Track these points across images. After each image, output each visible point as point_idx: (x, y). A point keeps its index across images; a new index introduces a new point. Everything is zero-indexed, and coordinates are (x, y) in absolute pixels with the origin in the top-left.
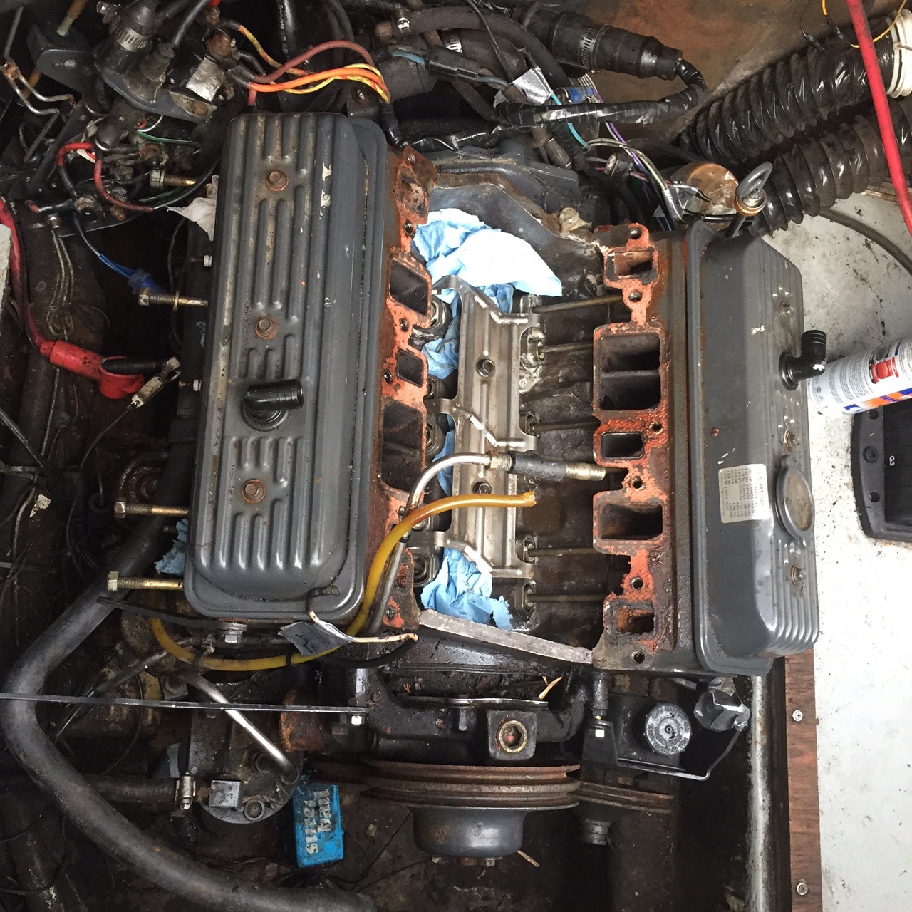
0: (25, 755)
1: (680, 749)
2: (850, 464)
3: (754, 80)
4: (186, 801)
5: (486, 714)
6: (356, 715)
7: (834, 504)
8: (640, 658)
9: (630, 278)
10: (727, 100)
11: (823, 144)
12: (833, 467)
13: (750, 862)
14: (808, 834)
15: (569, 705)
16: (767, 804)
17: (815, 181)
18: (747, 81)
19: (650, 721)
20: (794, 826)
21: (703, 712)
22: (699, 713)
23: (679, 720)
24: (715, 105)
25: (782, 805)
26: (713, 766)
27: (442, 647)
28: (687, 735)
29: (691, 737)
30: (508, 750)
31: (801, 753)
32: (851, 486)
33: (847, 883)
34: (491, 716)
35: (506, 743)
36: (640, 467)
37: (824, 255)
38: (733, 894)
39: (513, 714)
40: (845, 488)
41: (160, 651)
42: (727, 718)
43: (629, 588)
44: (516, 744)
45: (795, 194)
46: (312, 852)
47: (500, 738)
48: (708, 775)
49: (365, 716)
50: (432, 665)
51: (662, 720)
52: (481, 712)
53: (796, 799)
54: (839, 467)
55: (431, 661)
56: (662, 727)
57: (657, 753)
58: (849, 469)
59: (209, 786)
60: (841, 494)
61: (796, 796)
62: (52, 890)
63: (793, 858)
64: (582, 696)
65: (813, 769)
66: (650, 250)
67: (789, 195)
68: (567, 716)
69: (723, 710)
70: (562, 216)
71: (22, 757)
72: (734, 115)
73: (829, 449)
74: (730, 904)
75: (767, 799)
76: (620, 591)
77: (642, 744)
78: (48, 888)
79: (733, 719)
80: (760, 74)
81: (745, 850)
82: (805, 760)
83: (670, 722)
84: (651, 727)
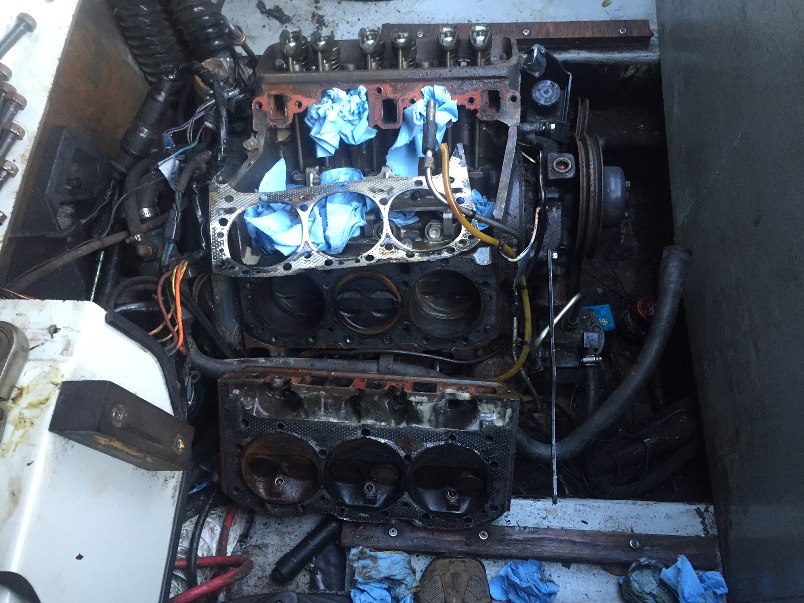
0: (578, 448)
1: (557, 86)
2: (374, 2)
3: (135, 52)
4: (598, 359)
5: (550, 180)
6: (552, 256)
7: (399, 11)
8: (514, 99)
9: (287, 107)
10: (147, 70)
11: (178, 9)
12: (376, 12)
13: (608, 61)
14: (593, 27)
15: (538, 144)
16: (576, 51)
17: (201, 14)
18: (135, 57)
19: (542, 102)
20: (588, 34)
21: (537, 72)
22: (537, 74)
23: (540, 87)
24: (150, 79)
25: (577, 42)
26: (565, 70)
27: (511, 212)
28: (549, 82)
29: (550, 80)
30: (570, 167)
31: (548, 30)
32: (387, 2)
33: (617, 8)
34: (551, 177)
35: (565, 168)
36: (403, 100)
37: (244, 15)
38: (625, 73)
39: (549, 165)
40: (389, 5)
41: (519, 372)
42: (540, 56)
43: (474, 105)
44: (566, 164)
45: (210, 27)
46: (607, 322)
47: (564, 171)
48: (569, 73)
49: (553, 251)
50: (520, 216)
51: (541, 96)
52: (548, 183)
53: (574, 33)
54: (376, 9)
55: (518, 218)
56: (545, 96)
57: (559, 99)
58: (377, 3)
59: (588, 349)
60: (393, 8)
61: (572, 33)
62: (645, 441)
63: (607, 36)
64: (532, 137)
65: (556, 24)
66: (269, 96)
67: (211, 30)
68: (545, 144)
69: (537, 58)
70: (249, 148)
71: (579, 449)
72: (157, 65)
73: (366, 14)
74: (631, 74)
75: (573, 51)
76: (476, 111)
77: (554, 107)
78: (644, 443)
79: (541, 53)
80: (131, 47)
81: (602, 65)
82: (551, 29)
83: (542, 92)
84: (545, 102)
